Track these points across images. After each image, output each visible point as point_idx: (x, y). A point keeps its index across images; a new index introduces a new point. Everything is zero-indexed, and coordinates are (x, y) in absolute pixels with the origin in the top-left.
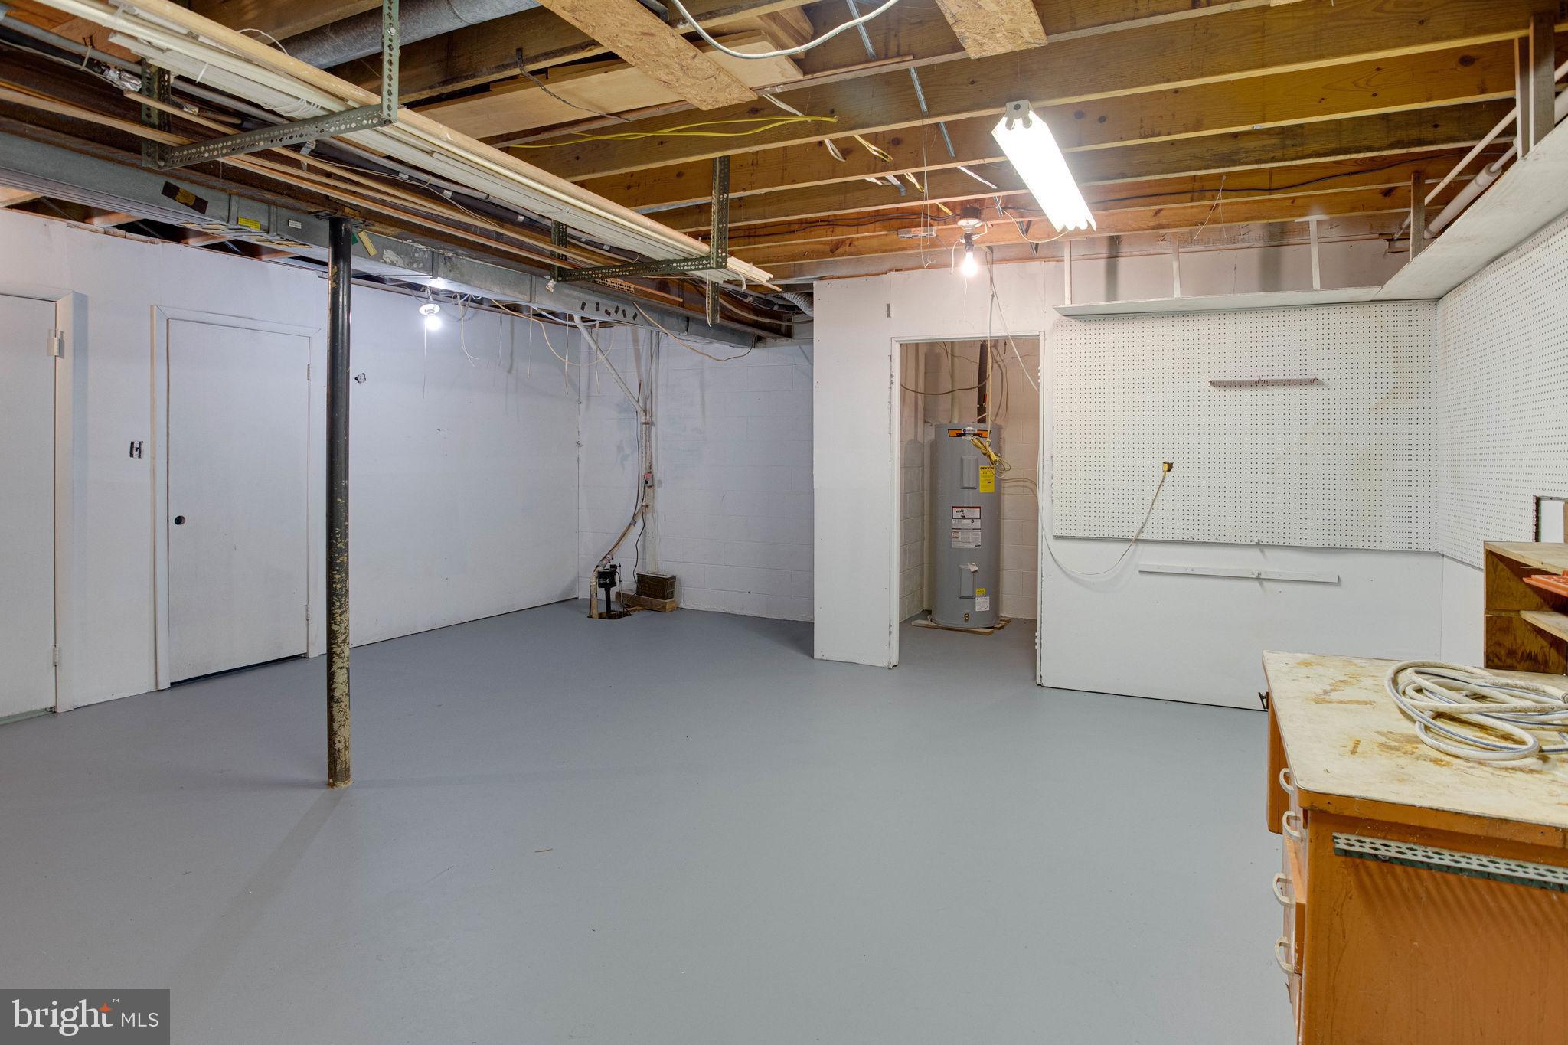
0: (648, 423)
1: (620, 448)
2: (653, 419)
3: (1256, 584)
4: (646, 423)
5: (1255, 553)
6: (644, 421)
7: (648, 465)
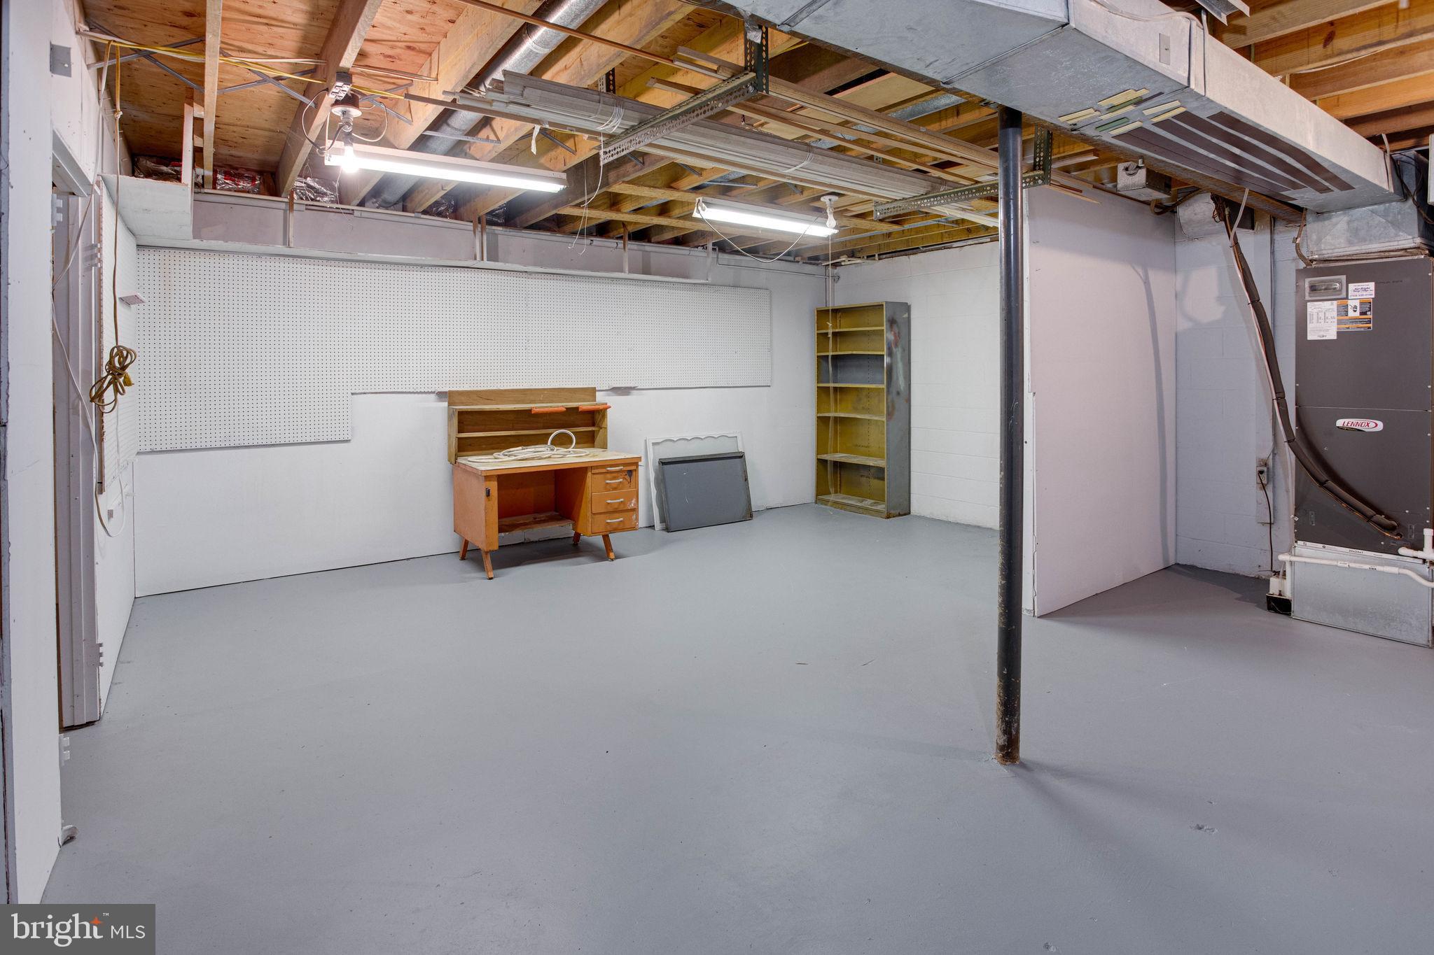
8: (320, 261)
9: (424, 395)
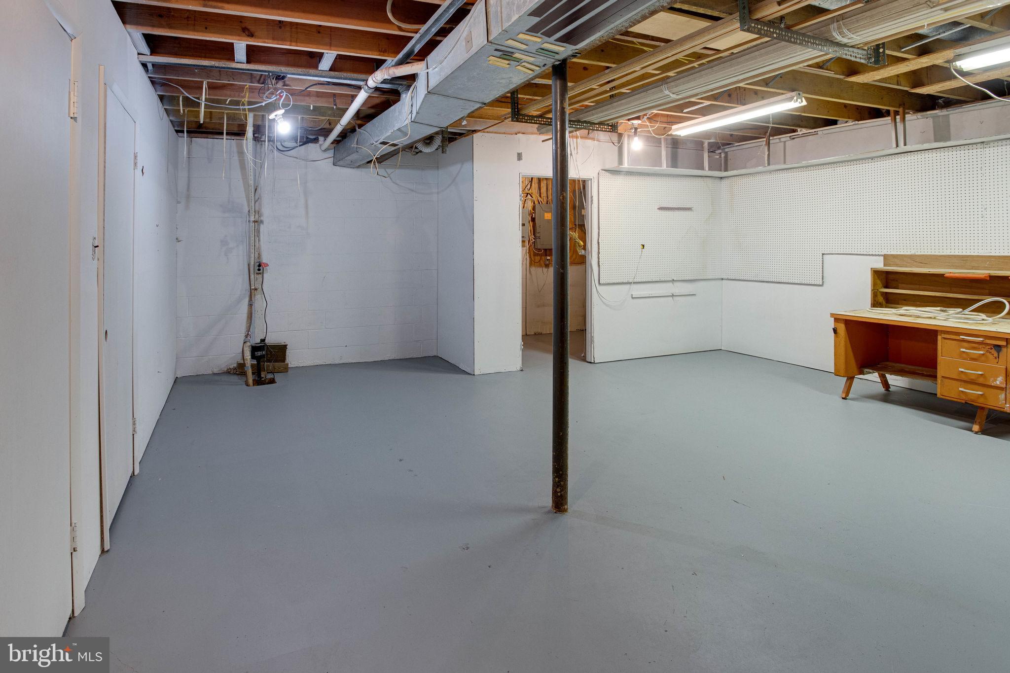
0: (257, 222)
1: (224, 242)
2: (262, 218)
3: (671, 298)
4: (255, 222)
5: (670, 284)
6: (253, 220)
7: (257, 255)
8: (800, 169)
9: (877, 257)
